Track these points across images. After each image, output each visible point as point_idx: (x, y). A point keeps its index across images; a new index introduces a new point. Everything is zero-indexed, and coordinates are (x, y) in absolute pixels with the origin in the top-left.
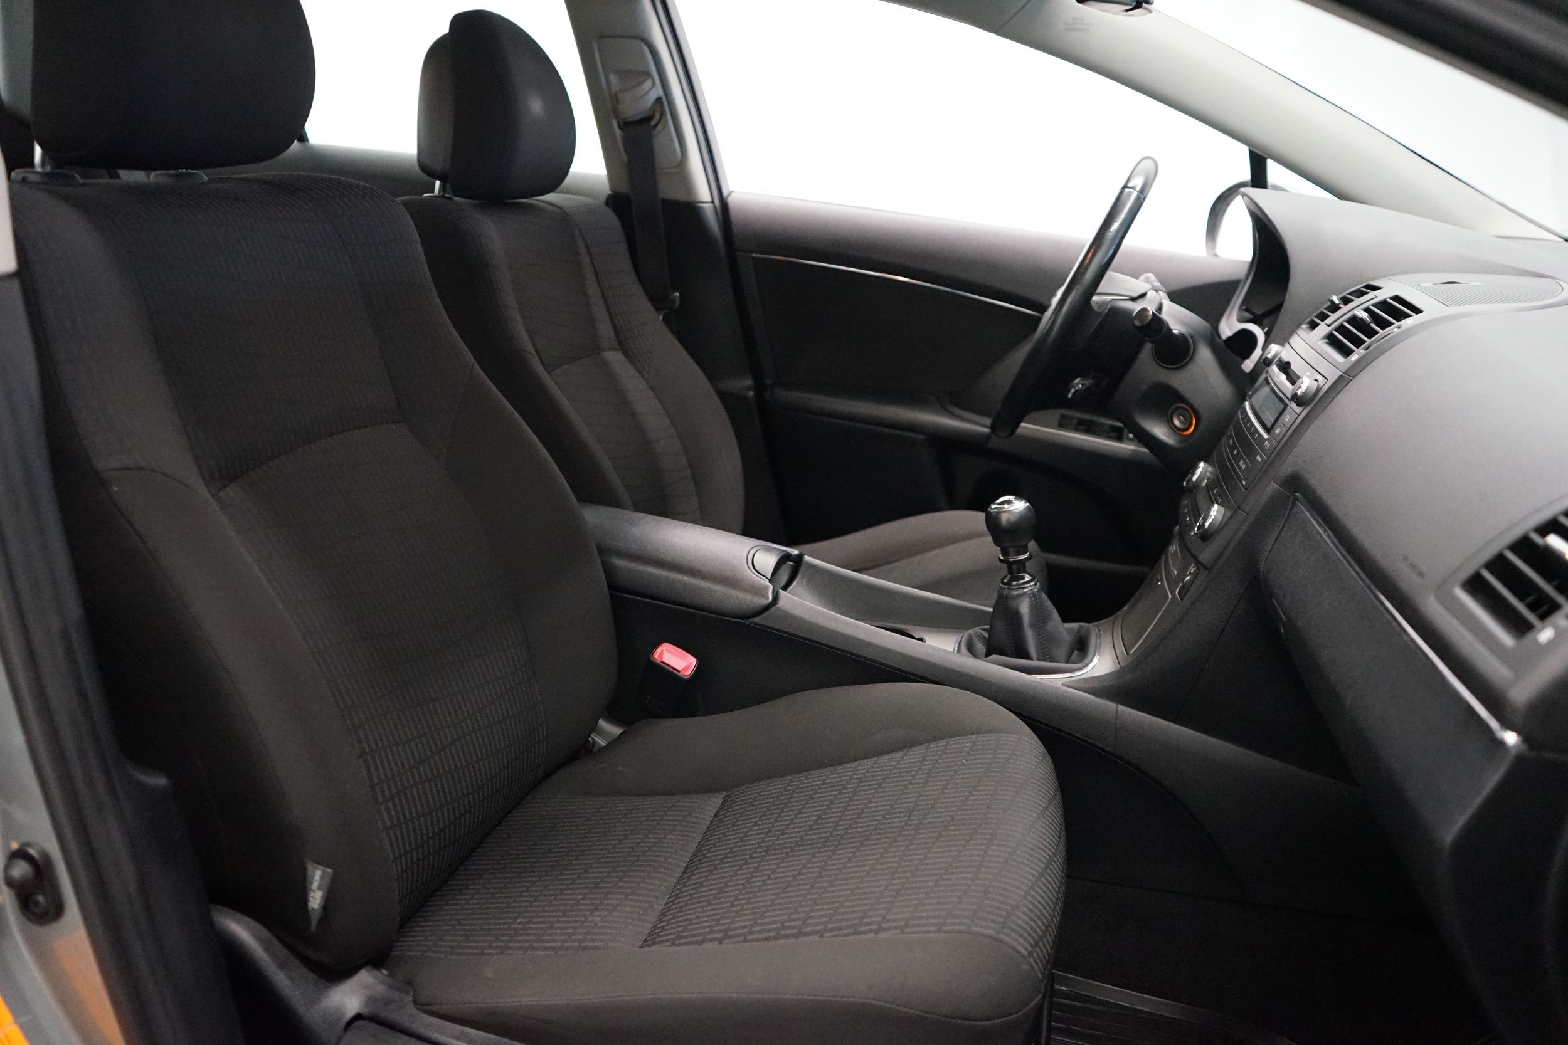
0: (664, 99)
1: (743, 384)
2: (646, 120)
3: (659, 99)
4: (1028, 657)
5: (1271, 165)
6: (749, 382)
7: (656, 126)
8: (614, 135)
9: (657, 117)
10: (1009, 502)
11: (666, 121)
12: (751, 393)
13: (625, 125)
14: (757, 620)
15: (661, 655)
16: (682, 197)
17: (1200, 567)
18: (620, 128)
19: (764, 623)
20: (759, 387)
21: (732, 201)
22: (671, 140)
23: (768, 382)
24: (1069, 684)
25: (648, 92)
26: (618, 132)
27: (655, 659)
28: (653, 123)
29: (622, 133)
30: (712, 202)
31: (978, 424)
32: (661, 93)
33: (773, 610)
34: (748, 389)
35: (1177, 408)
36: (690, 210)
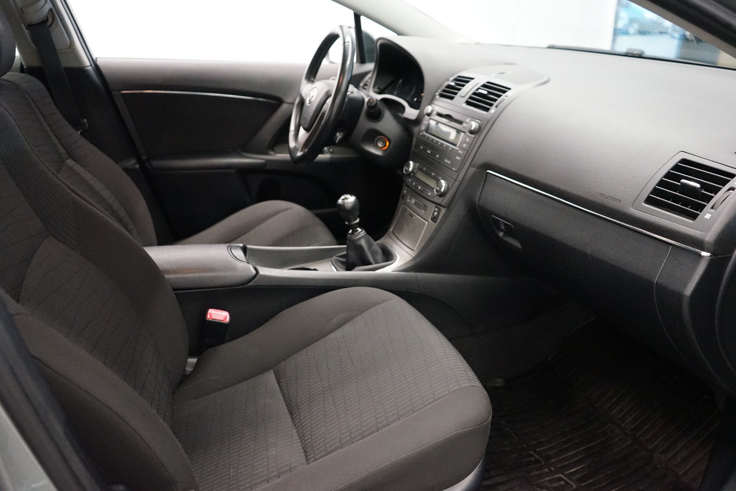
0: (53, 9)
1: (132, 163)
2: (44, 22)
3: (51, 10)
4: (370, 264)
5: (363, 19)
6: (134, 161)
7: (50, 26)
8: (24, 33)
9: (50, 20)
10: (346, 198)
11: (57, 21)
12: (137, 166)
13: (30, 26)
14: (250, 284)
15: (211, 316)
16: (75, 65)
17: (441, 207)
18: (26, 28)
19: (255, 284)
20: (140, 161)
21: (99, 62)
22: (62, 33)
23: (144, 158)
24: (394, 270)
25: (43, 6)
26: (26, 31)
27: (208, 319)
28: (48, 24)
29: (29, 32)
30: (91, 65)
31: (255, 158)
32: (52, 7)
33: (257, 277)
34: (135, 164)
35: (378, 139)
36: (81, 71)
